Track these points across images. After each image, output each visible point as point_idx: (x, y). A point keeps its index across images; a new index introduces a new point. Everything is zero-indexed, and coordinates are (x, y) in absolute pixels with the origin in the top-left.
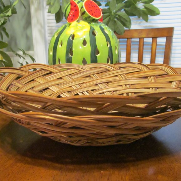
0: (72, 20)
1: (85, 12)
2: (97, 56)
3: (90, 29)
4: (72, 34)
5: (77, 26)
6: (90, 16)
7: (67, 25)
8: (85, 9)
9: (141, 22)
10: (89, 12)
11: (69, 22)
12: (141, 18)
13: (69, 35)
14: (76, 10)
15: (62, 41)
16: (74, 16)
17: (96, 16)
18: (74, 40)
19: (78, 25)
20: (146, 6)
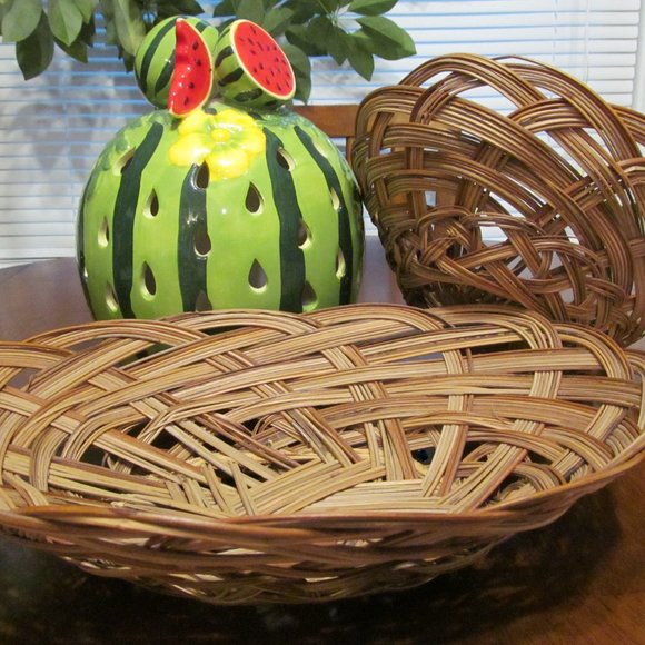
0: (188, 103)
1: (239, 72)
2: (301, 247)
3: (267, 141)
4: (200, 164)
5: (213, 128)
6: (260, 90)
7: (160, 120)
8: (237, 60)
9: (347, 78)
10: (254, 71)
11: (174, 110)
12: (346, 63)
13: (183, 167)
14: (199, 64)
15: (154, 190)
16: (192, 86)
17: (280, 90)
18: (209, 191)
19: (215, 125)
20: (369, 24)
